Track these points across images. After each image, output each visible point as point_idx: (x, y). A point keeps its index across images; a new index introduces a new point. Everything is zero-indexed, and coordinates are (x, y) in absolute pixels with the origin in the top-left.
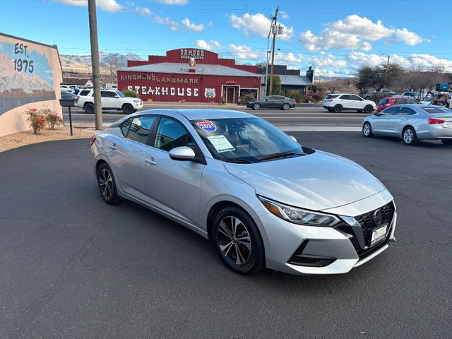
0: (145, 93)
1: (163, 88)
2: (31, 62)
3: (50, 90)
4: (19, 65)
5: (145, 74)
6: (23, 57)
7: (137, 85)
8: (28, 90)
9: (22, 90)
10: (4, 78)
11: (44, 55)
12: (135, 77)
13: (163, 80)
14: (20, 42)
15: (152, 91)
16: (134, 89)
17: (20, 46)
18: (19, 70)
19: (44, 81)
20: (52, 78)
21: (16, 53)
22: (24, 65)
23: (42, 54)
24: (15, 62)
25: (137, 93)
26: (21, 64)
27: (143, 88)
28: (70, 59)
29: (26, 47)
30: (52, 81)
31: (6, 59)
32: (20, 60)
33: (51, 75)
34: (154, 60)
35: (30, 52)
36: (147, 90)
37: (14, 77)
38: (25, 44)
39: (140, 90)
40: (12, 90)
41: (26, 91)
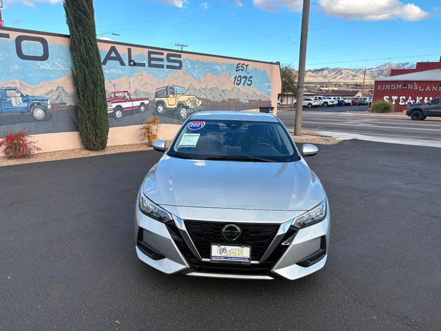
0: (403, 104)
1: (426, 98)
2: (251, 77)
3: (267, 100)
4: (238, 81)
5: (405, 83)
6: (243, 74)
7: (394, 95)
8: (244, 100)
9: (238, 100)
10: (223, 91)
11: (265, 71)
12: (394, 87)
13: (428, 88)
14: (242, 62)
15: (412, 102)
16: (390, 99)
17: (241, 64)
18: (238, 84)
19: (261, 93)
20: (269, 90)
21: (237, 71)
22: (243, 80)
23: (263, 70)
24: (235, 78)
25: (394, 103)
26: (241, 80)
27: (401, 98)
28: (356, 72)
29: (247, 66)
30: (270, 92)
31: (227, 76)
32: (240, 76)
33: (269, 87)
34: (422, 67)
35: (251, 69)
36: (405, 100)
37: (233, 90)
38: (246, 63)
39: (398, 101)
40: (229, 99)
41: (242, 100)
